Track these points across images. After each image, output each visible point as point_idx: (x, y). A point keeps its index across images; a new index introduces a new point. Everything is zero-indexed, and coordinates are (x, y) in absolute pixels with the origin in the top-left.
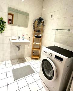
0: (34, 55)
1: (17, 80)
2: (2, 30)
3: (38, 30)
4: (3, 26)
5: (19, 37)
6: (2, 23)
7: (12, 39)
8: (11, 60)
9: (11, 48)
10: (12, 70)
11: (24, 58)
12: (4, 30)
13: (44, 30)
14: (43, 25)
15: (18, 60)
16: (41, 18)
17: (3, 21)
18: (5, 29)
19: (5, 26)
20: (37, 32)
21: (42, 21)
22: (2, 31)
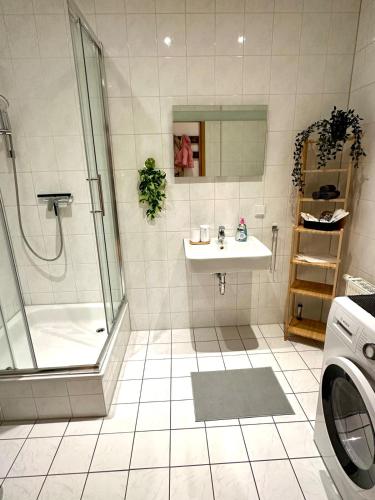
0: (299, 319)
1: (209, 424)
2: (154, 206)
3: (322, 189)
4: (158, 193)
5: (222, 233)
6: (153, 178)
7: (192, 243)
8: (193, 328)
9: (189, 277)
10: (193, 375)
11: (249, 325)
12: (160, 208)
13: (363, 179)
14: (357, 152)
15: (219, 330)
16: (341, 114)
17: (155, 173)
18: (165, 203)
19: (162, 192)
20: (315, 196)
21: (349, 130)
22: (153, 212)
